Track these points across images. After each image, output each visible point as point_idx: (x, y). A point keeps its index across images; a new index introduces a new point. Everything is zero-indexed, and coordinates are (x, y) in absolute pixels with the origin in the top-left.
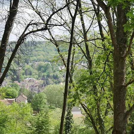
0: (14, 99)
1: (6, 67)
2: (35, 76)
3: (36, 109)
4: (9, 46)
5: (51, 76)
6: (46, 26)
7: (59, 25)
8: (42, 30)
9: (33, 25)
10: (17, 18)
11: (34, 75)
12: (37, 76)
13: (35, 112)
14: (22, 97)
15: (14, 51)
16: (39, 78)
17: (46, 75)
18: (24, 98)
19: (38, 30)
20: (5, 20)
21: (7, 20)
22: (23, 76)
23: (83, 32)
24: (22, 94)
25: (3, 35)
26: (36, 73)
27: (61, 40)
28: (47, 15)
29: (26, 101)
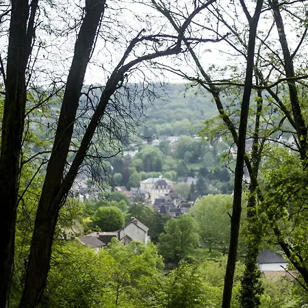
0: (115, 233)
1: (78, 149)
2: (169, 173)
3: (173, 258)
4: (87, 95)
5: (211, 172)
6: (179, 44)
7: (213, 41)
8: (168, 52)
9: (144, 41)
10: (105, 24)
11: (165, 171)
12: (175, 173)
13: (170, 265)
14: (136, 227)
15: (98, 107)
16: (179, 178)
17: (197, 171)
18: (140, 230)
19: (158, 54)
20: (74, 30)
21: (79, 29)
22: (138, 174)
23: (282, 57)
24: (135, 219)
25: (69, 69)
26: (171, 166)
27: (224, 80)
28: (181, 14)
29: (147, 239)
